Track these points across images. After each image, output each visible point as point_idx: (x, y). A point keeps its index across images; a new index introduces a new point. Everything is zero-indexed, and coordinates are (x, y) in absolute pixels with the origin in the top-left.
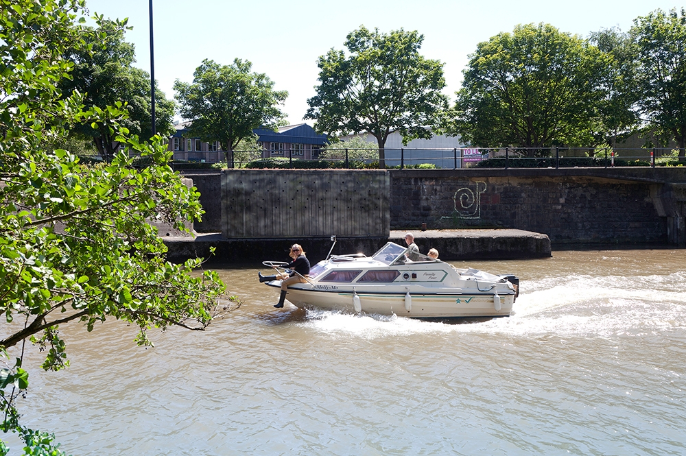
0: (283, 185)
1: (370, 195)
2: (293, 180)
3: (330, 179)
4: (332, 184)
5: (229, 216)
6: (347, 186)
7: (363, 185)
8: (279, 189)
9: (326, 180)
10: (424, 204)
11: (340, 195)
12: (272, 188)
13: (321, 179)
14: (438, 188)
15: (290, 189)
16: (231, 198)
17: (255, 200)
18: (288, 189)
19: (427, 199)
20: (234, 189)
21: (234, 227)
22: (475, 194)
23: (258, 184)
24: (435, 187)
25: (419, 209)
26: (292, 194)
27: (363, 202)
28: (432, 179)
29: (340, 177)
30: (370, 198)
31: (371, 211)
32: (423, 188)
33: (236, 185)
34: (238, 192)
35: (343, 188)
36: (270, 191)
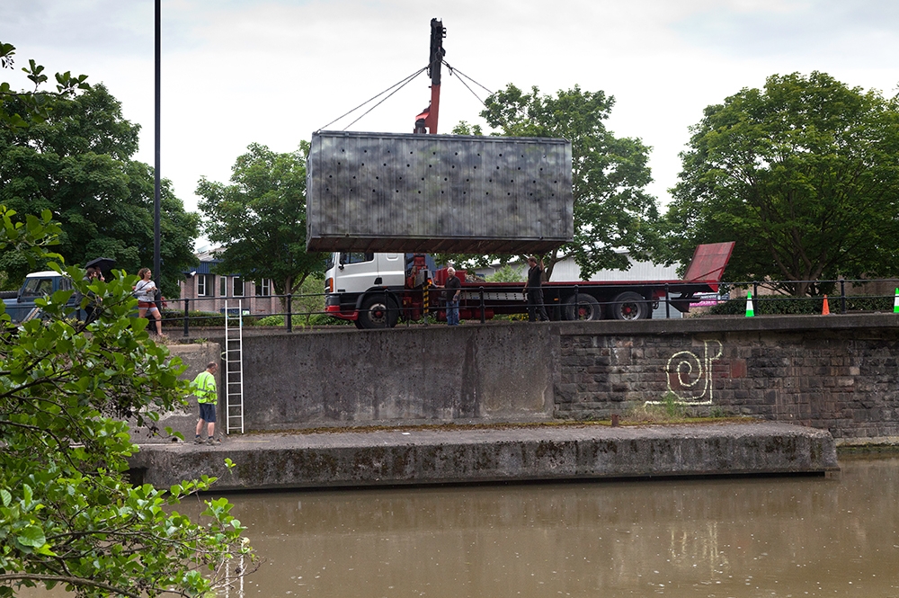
0: (408, 157)
1: (541, 175)
2: (423, 150)
3: (481, 149)
4: (484, 157)
5: (324, 202)
6: (506, 161)
7: (532, 160)
8: (402, 163)
9: (474, 150)
10: (614, 379)
11: (496, 174)
12: (390, 161)
13: (467, 149)
14: (639, 352)
15: (420, 163)
16: (327, 173)
17: (365, 180)
18: (416, 162)
19: (620, 372)
20: (333, 160)
21: (331, 219)
22: (703, 363)
23: (369, 153)
24: (633, 351)
25: (606, 389)
26: (422, 170)
27: (532, 186)
28: (628, 335)
29: (496, 146)
30: (543, 180)
31: (544, 201)
32: (612, 352)
33: (335, 154)
34: (339, 166)
35: (500, 163)
36: (388, 165)
